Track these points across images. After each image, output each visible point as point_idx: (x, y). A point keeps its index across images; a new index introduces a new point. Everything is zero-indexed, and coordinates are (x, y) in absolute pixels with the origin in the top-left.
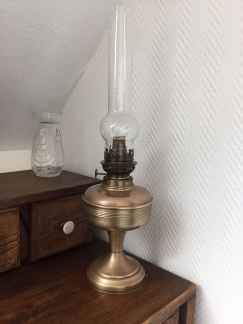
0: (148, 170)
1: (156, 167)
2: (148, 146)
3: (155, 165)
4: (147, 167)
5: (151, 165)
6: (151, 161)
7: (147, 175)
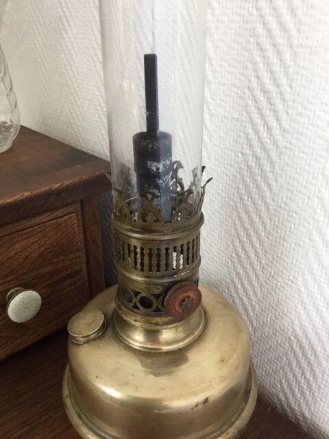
0: (251, 147)
1: (279, 137)
2: (254, 63)
3: (276, 131)
4: (247, 134)
5: (261, 129)
6: (263, 116)
7: (246, 161)
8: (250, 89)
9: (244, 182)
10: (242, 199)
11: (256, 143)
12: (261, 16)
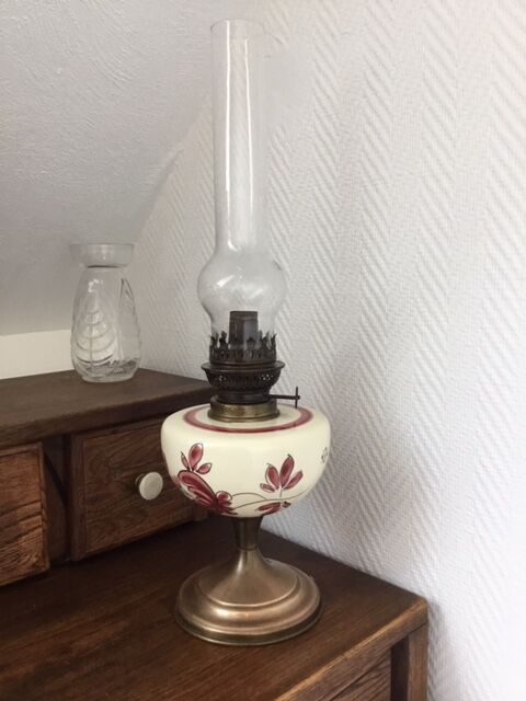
8: (314, 321)
9: (315, 383)
10: (315, 397)
11: (320, 355)
12: (316, 279)
